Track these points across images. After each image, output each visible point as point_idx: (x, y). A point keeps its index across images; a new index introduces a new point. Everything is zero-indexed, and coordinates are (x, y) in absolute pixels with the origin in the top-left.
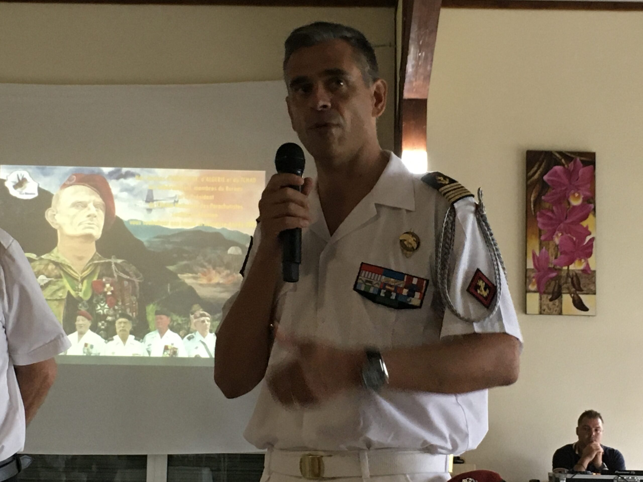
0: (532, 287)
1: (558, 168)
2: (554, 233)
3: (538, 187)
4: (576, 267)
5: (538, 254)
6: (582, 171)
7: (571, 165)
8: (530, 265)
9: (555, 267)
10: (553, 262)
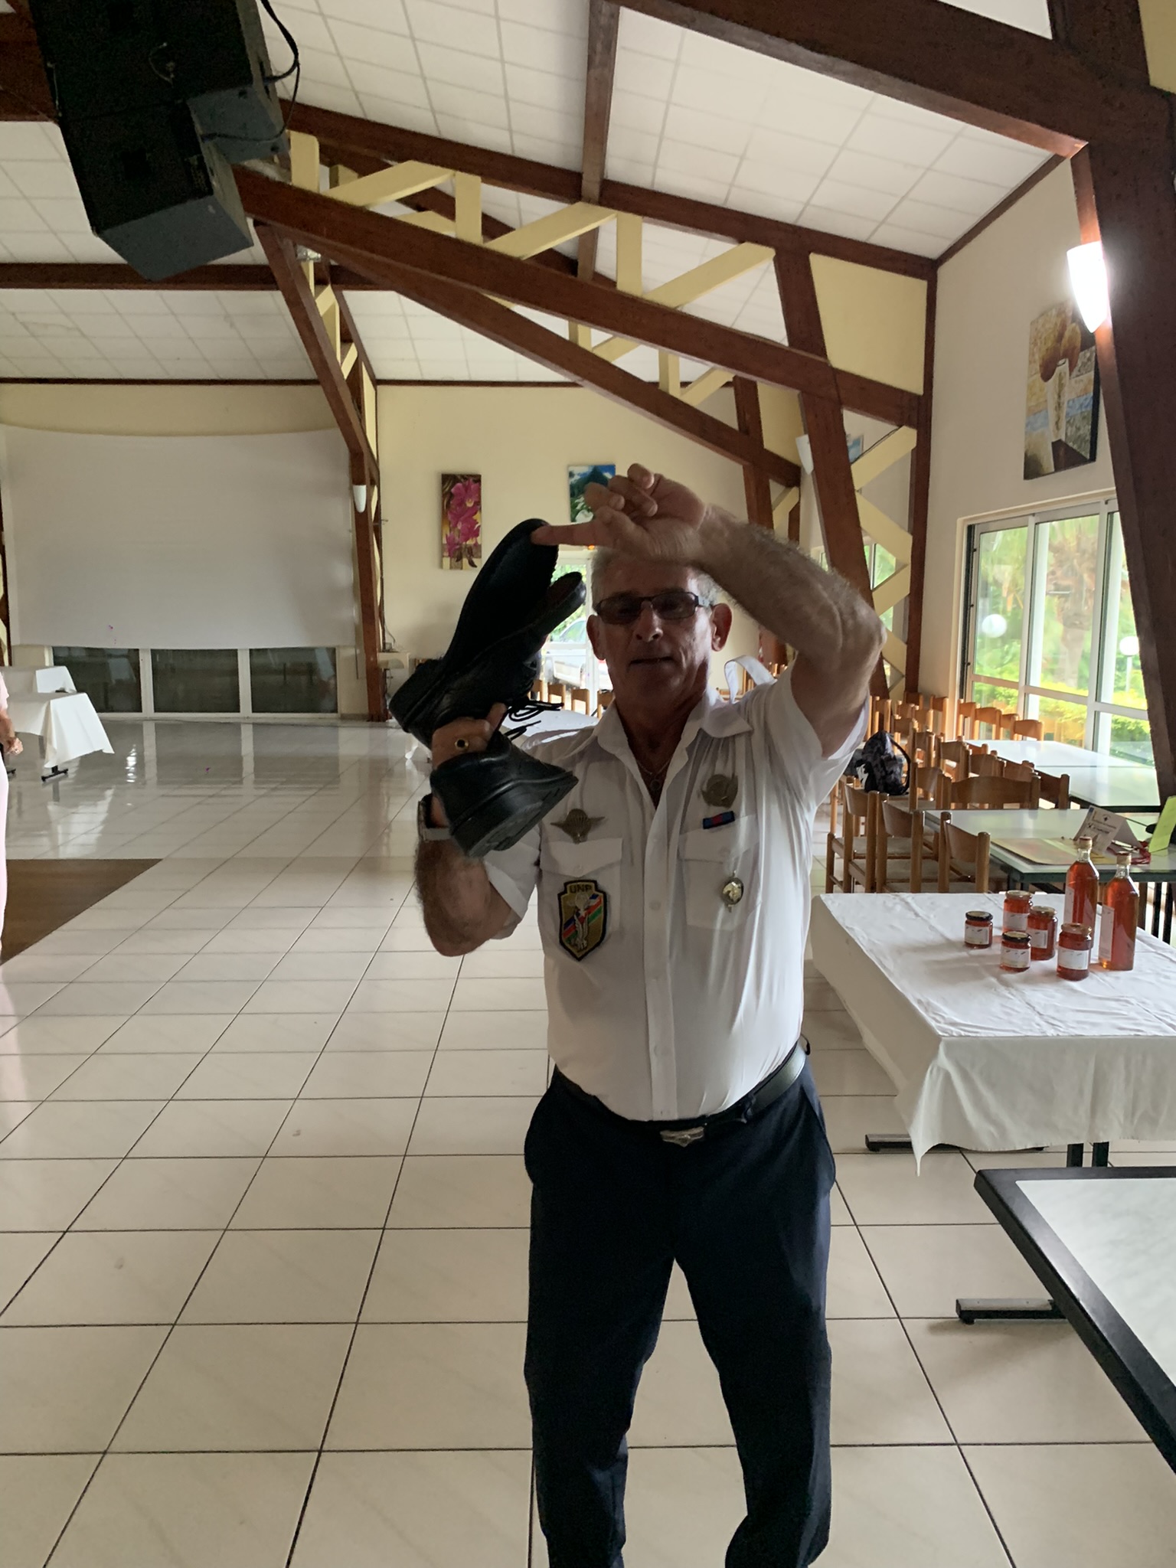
0: (446, 554)
1: (459, 484)
2: (457, 523)
3: (448, 496)
4: (470, 542)
5: (448, 534)
6: (473, 486)
7: (467, 482)
8: (445, 541)
9: (458, 543)
10: (457, 539)
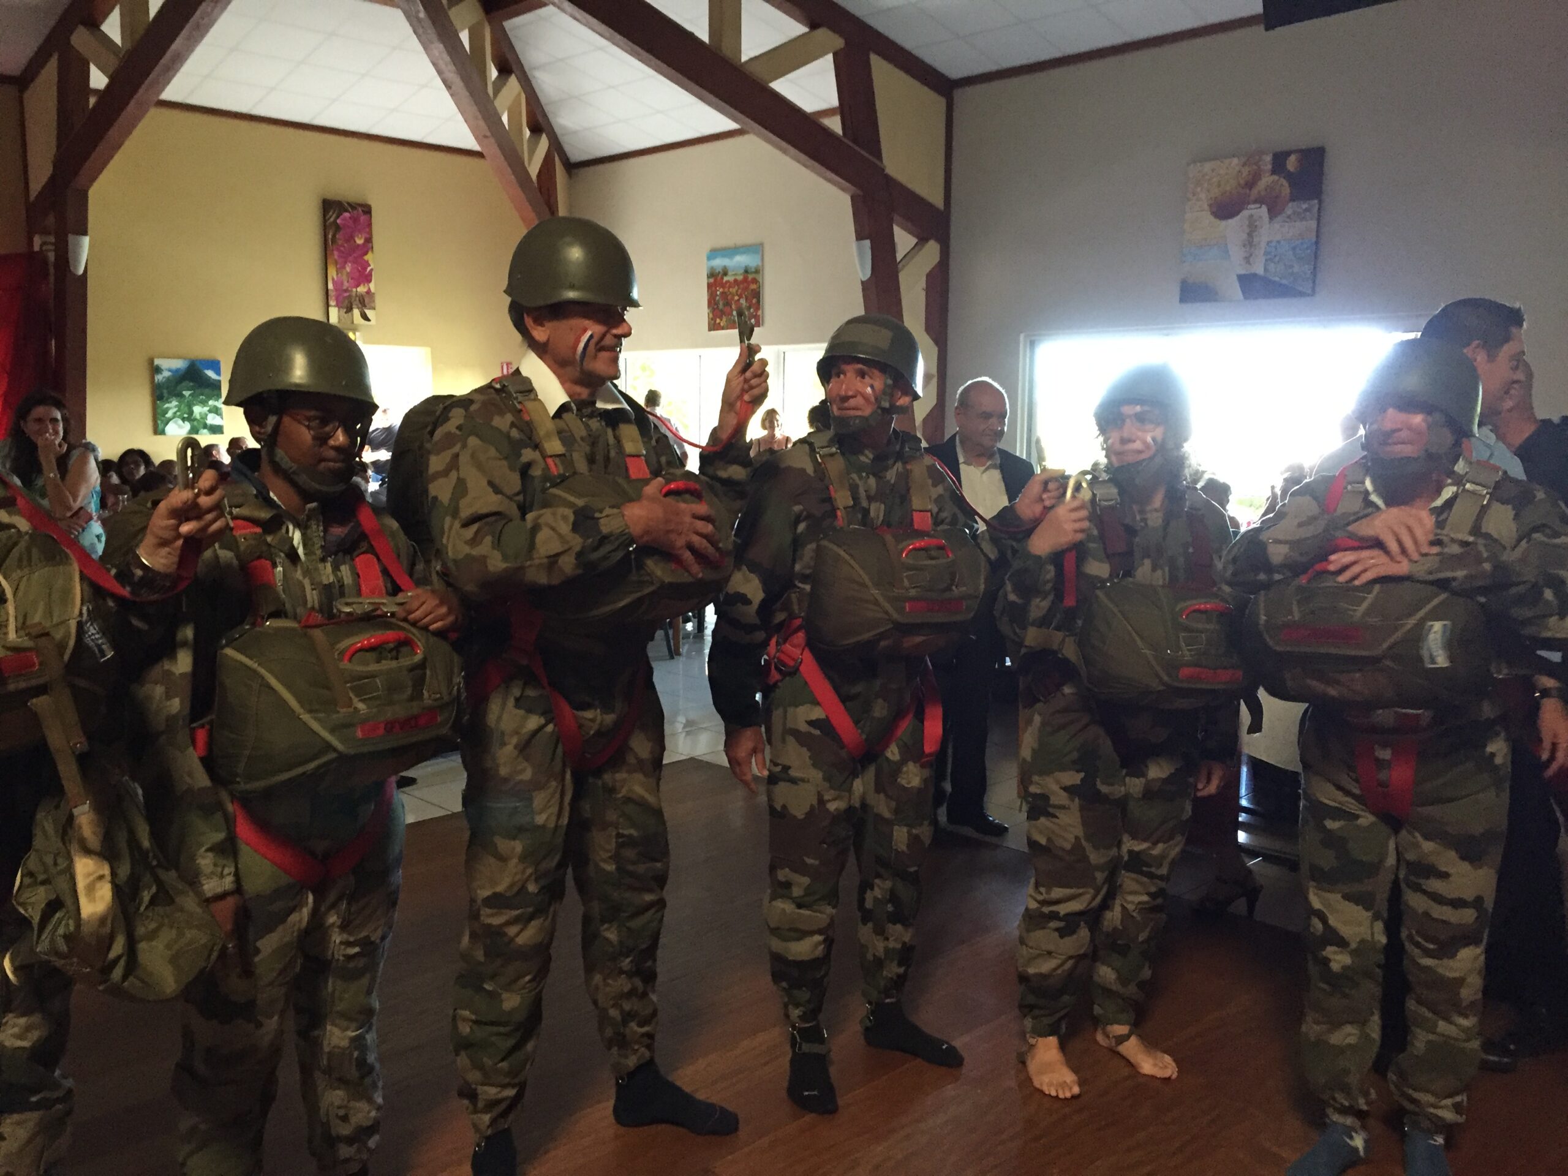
0: (333, 302)
1: (347, 215)
2: (346, 263)
3: (331, 228)
5: (335, 278)
6: (363, 218)
7: (355, 212)
8: (331, 286)
9: (346, 291)
10: (346, 285)
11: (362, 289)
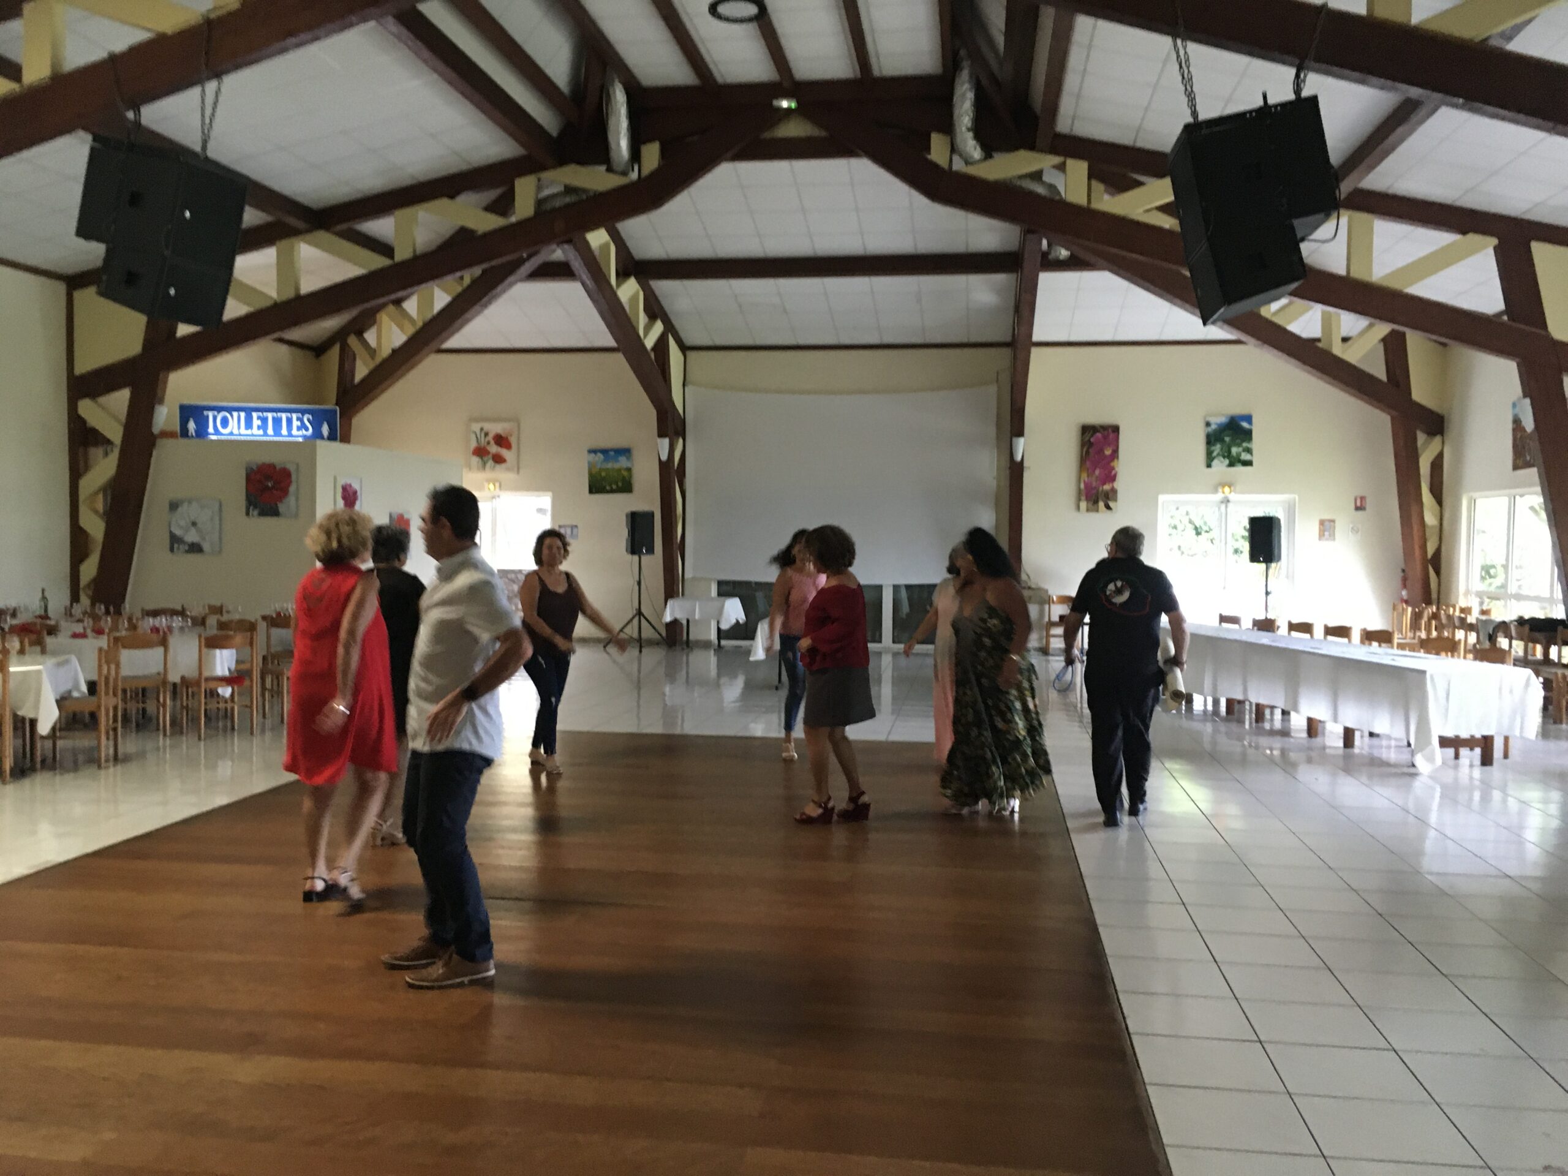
0: (1083, 498)
1: (1099, 435)
2: (1095, 469)
3: (1088, 445)
5: (1086, 480)
6: (1112, 436)
7: (1106, 433)
8: (1082, 486)
9: (1095, 488)
10: (1094, 484)
11: (1107, 487)
